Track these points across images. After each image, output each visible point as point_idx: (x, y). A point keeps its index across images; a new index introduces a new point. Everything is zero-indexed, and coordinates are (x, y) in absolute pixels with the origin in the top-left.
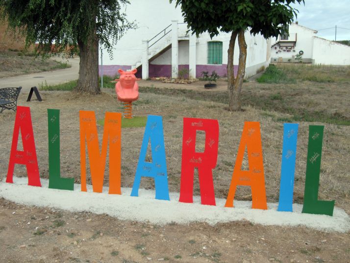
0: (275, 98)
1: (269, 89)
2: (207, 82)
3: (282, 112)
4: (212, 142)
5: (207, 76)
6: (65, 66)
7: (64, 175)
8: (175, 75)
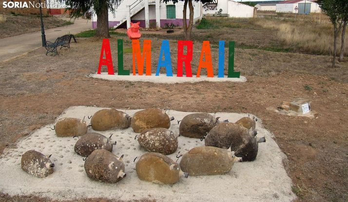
0: (209, 37)
1: (205, 32)
2: (168, 30)
3: (213, 44)
4: (190, 51)
5: (168, 26)
6: (69, 23)
7: (125, 69)
8: (147, 26)
